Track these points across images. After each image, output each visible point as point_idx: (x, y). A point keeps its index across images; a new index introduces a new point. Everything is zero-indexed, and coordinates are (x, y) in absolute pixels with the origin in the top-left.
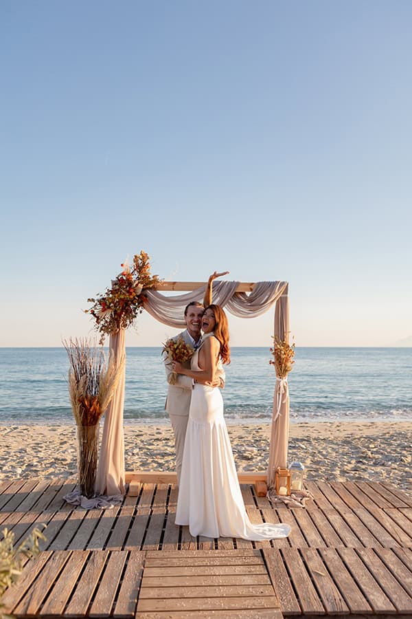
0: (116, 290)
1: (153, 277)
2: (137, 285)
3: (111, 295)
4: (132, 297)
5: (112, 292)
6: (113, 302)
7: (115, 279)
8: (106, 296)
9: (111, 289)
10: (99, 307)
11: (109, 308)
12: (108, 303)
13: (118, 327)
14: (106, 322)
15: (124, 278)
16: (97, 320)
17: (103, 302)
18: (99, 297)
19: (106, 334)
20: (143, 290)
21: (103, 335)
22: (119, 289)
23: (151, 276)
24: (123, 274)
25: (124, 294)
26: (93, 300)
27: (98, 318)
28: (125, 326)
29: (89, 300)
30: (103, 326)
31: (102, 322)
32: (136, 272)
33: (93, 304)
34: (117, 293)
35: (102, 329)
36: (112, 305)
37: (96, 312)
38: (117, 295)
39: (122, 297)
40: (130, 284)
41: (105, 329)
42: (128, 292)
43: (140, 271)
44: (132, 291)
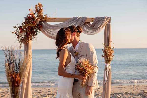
1: (45, 15)
2: (37, 20)
3: (24, 25)
4: (34, 25)
5: (25, 23)
6: (25, 28)
7: (26, 17)
8: (22, 25)
10: (19, 30)
11: (24, 31)
12: (23, 29)
13: (28, 40)
14: (22, 37)
15: (31, 16)
16: (18, 37)
17: (20, 28)
18: (19, 26)
19: (22, 43)
20: (40, 22)
21: (21, 44)
22: (28, 22)
23: (44, 15)
24: (30, 14)
25: (31, 24)
26: (16, 27)
27: (18, 36)
28: (31, 39)
29: (14, 27)
30: (21, 39)
31: (21, 38)
32: (36, 13)
33: (16, 29)
34: (27, 23)
35: (20, 41)
36: (25, 29)
37: (17, 33)
38: (27, 25)
39: (30, 25)
40: (33, 19)
41: (22, 41)
42: (33, 23)
43: (38, 13)
44: (34, 22)
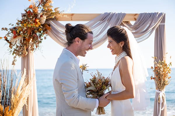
0: (24, 21)
1: (55, 10)
2: (41, 16)
3: (20, 25)
4: (37, 26)
5: (21, 22)
6: (22, 30)
8: (17, 26)
9: (20, 20)
10: (11, 35)
11: (19, 35)
12: (18, 31)
13: (27, 50)
14: (17, 47)
15: (31, 10)
16: (10, 45)
17: (14, 31)
18: (12, 27)
19: (17, 56)
20: (47, 20)
21: (15, 57)
22: (27, 20)
23: (53, 9)
24: (30, 7)
25: (31, 23)
26: (6, 29)
27: (10, 43)
28: (33, 49)
29: (3, 29)
30: (15, 50)
31: (15, 47)
32: (41, 6)
33: (6, 32)
34: (26, 23)
35: (14, 53)
36: (21, 32)
37: (9, 39)
38: (25, 24)
39: (29, 26)
40: (36, 16)
41: (17, 52)
42: (35, 22)
43: (44, 5)
44: (38, 21)
